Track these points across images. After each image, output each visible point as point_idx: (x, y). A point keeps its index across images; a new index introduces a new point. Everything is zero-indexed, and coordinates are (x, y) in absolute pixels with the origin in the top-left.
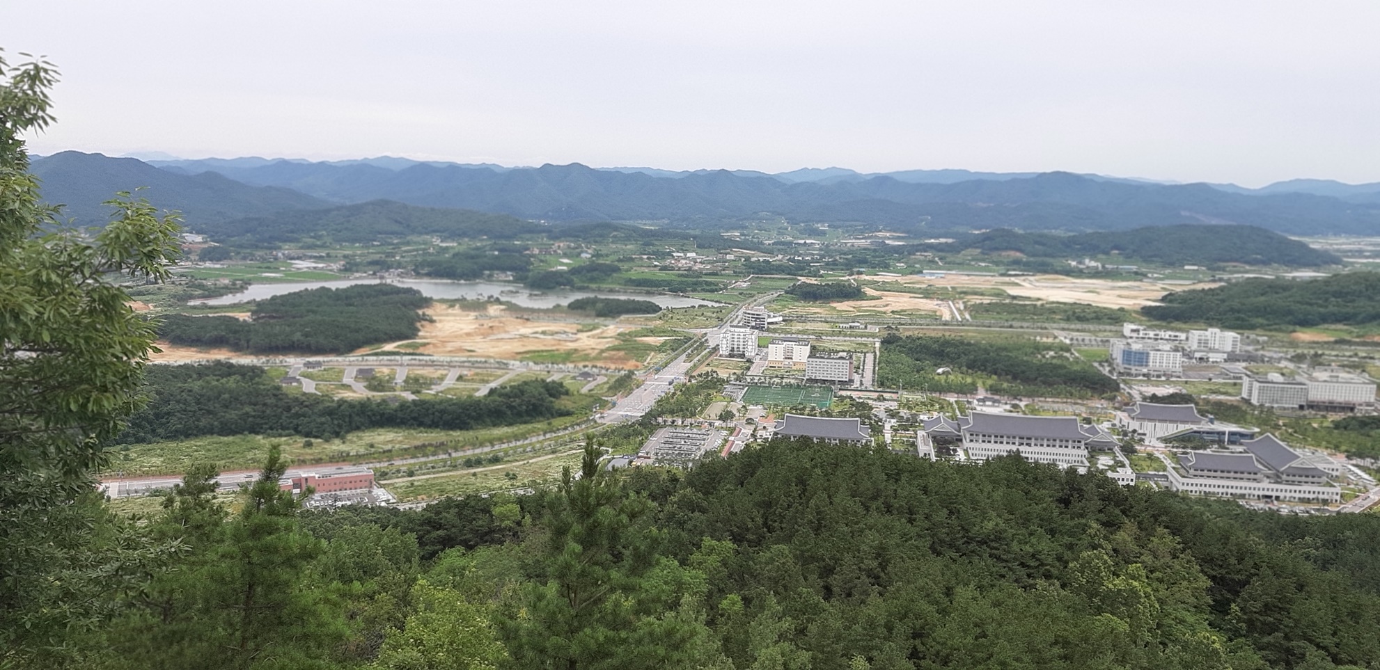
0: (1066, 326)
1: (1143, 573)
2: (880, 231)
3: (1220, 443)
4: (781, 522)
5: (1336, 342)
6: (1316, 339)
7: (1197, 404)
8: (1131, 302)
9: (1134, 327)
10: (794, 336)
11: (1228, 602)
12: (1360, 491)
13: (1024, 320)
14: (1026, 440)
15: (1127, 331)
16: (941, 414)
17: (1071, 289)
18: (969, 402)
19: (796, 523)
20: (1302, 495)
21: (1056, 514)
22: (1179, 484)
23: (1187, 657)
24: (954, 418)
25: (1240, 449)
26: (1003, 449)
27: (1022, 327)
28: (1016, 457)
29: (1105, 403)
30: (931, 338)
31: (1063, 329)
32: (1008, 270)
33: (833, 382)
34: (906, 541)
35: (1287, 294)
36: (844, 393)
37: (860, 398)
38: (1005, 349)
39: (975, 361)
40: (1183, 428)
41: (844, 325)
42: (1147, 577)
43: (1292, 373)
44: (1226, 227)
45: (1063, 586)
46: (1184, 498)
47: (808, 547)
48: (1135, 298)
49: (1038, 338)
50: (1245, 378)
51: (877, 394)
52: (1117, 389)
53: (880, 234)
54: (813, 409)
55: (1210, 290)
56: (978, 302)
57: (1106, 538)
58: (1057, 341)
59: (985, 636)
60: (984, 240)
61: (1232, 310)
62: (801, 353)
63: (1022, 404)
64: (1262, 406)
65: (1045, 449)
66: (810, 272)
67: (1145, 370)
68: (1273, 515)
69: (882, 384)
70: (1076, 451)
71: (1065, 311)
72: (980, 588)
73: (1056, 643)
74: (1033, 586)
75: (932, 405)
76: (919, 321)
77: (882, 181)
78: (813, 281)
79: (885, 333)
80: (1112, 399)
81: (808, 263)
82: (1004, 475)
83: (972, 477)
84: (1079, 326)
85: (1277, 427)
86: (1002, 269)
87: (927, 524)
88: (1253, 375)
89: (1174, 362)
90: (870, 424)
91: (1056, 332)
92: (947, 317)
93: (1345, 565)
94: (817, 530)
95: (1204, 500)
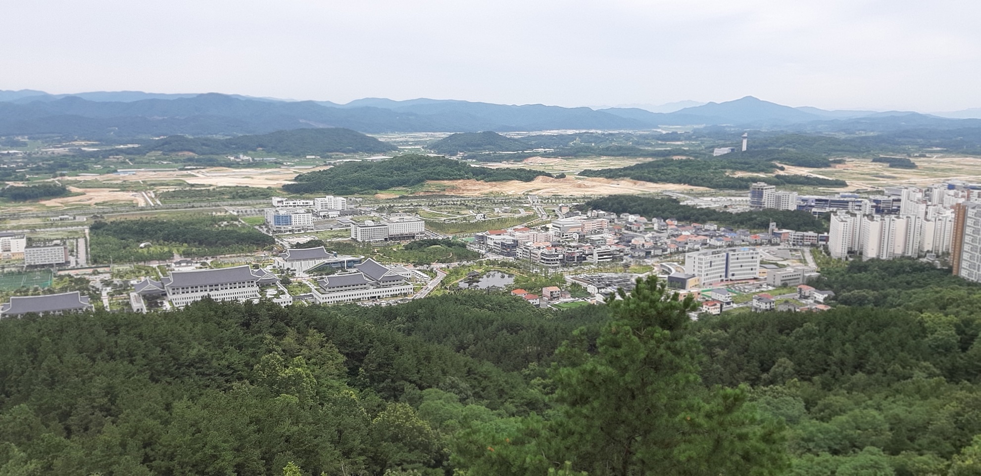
0: (233, 203)
1: (303, 361)
2: (76, 140)
3: (342, 268)
4: (18, 386)
5: (400, 198)
6: (389, 197)
7: (325, 246)
8: (275, 182)
9: (279, 199)
10: (9, 231)
11: (358, 367)
12: (423, 285)
13: (202, 201)
14: (215, 286)
15: (275, 203)
16: (148, 278)
17: (233, 176)
18: (168, 266)
19: (32, 384)
20: (392, 293)
21: (241, 333)
22: (321, 299)
23: (336, 409)
24: (158, 278)
25: (354, 270)
26: (198, 296)
27: (201, 207)
28: (207, 300)
29: (266, 252)
30: (132, 221)
31: (231, 205)
32: (185, 166)
33: (51, 265)
34: (130, 378)
35: (369, 170)
36: (62, 273)
37: (77, 275)
38: (191, 223)
39: (168, 235)
40: (319, 262)
41: (55, 218)
42: (307, 364)
43: (379, 219)
44: (328, 129)
45: (252, 383)
46: (324, 307)
47: (45, 400)
48: (277, 179)
49: (214, 213)
50: (352, 225)
51: (92, 270)
52: (274, 242)
53: (76, 143)
54: (36, 289)
55: (324, 171)
56: (165, 190)
57: (277, 344)
58: (228, 214)
59: (200, 432)
60: (163, 145)
61: (339, 183)
62: (18, 246)
63: (209, 262)
64: (364, 241)
65: (229, 291)
66: (16, 177)
67: (290, 228)
68: (377, 308)
69: (95, 262)
70: (250, 289)
71: (231, 193)
72: (192, 398)
73: (251, 422)
74: (231, 388)
75: (140, 272)
76: (119, 209)
77: (71, 100)
78: (20, 184)
79: (92, 221)
80: (271, 249)
81: (14, 170)
82: (201, 314)
83: (177, 320)
84: (242, 202)
85: (374, 253)
86: (180, 165)
87: (144, 361)
88: (356, 222)
89: (307, 220)
90: (89, 294)
91: (226, 208)
92: (142, 204)
93: (420, 330)
94: (52, 385)
95: (337, 307)
